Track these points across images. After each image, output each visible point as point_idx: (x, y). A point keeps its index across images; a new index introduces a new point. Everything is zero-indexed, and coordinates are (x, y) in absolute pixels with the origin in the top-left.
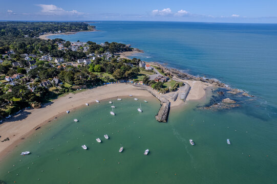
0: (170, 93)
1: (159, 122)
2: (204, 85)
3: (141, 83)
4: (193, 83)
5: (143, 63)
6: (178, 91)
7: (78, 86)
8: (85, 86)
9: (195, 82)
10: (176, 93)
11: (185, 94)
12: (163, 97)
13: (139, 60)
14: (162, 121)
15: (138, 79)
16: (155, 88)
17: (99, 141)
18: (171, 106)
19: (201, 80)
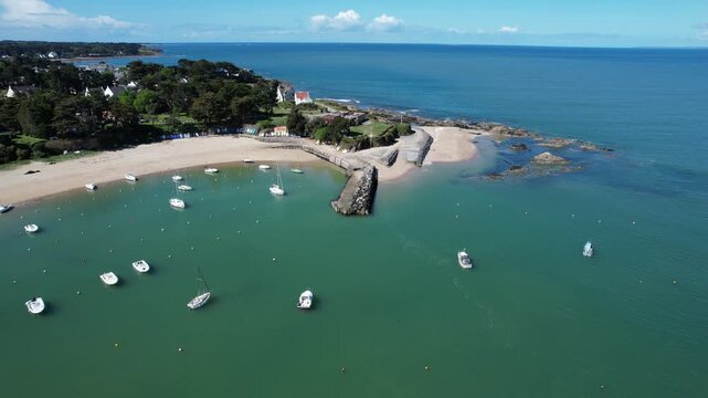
0: (372, 150)
1: (347, 214)
2: (470, 134)
3: (282, 132)
4: (436, 132)
5: (287, 89)
6: (395, 145)
7: (68, 143)
8: (93, 142)
9: (442, 128)
10: (390, 149)
11: (418, 149)
12: (352, 158)
13: (276, 84)
14: (354, 213)
15: (272, 123)
16: (327, 139)
17: (110, 279)
18: (381, 177)
19: (457, 125)
